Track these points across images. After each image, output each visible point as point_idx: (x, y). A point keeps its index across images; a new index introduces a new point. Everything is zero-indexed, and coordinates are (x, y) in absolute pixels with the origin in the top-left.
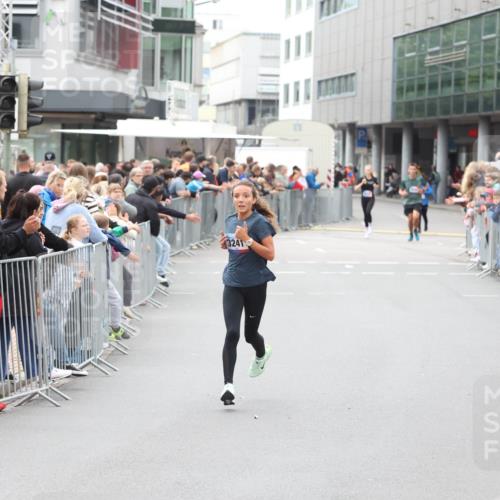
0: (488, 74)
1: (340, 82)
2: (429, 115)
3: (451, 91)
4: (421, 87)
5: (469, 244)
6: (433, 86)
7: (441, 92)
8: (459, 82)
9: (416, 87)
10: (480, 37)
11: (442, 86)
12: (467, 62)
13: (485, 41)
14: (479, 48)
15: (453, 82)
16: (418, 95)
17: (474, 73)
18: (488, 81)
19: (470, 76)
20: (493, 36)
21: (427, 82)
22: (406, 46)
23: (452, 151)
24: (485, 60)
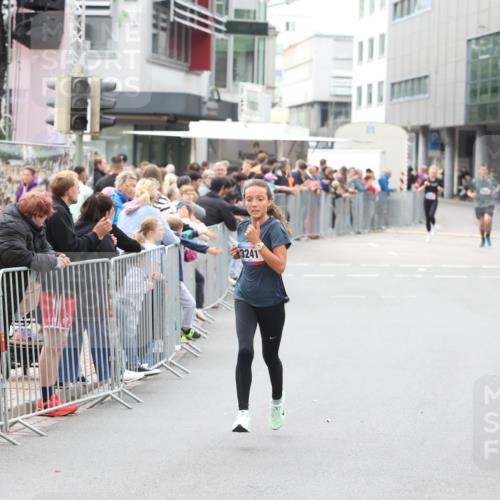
1: (413, 85)
4: (495, 90)
9: (489, 90)
16: (492, 98)
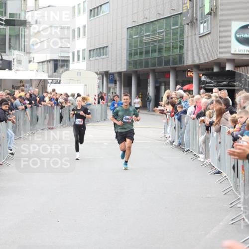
0: (175, 46)
2: (145, 67)
3: (156, 55)
4: (141, 53)
5: (165, 132)
6: (147, 52)
7: (151, 56)
8: (160, 50)
9: (138, 53)
10: (170, 27)
11: (152, 52)
12: (164, 40)
13: (173, 29)
14: (170, 33)
15: (157, 51)
16: (140, 57)
17: (168, 46)
18: (175, 50)
19: (166, 48)
20: (177, 27)
21: (144, 51)
22: (133, 32)
23: (157, 85)
24: (173, 39)
